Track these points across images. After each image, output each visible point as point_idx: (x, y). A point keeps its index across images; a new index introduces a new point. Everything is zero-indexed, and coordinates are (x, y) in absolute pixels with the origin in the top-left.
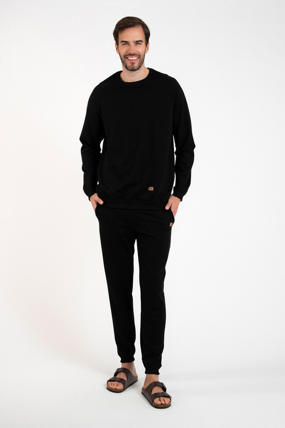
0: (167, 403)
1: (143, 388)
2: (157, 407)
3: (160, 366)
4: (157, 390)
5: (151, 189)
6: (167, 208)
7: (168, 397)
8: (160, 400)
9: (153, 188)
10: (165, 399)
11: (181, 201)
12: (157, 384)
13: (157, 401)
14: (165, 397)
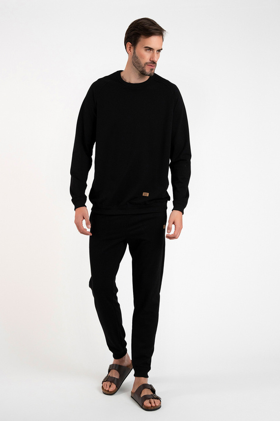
0: (157, 405)
1: (132, 392)
2: (147, 409)
3: (149, 369)
4: (146, 392)
5: (146, 194)
7: (158, 398)
8: (151, 403)
9: (148, 194)
10: (156, 400)
11: (183, 214)
13: (147, 403)
14: (155, 399)
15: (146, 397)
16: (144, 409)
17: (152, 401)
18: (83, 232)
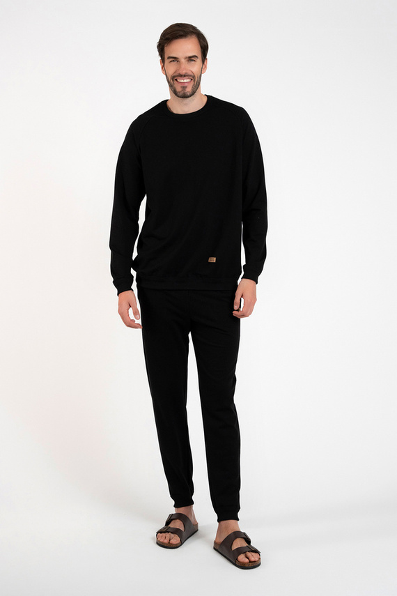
0: (256, 560)
1: (215, 543)
2: (243, 566)
4: (239, 543)
5: (213, 260)
7: (256, 551)
8: (248, 558)
9: (215, 259)
12: (238, 535)
13: (242, 558)
14: (252, 551)
15: (240, 551)
16: (238, 567)
17: (249, 554)
18: (130, 324)
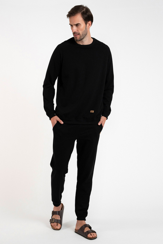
0: (95, 236)
1: (75, 230)
5: (92, 111)
6: (99, 124)
8: (92, 235)
9: (93, 111)
14: (93, 232)
15: (88, 232)
